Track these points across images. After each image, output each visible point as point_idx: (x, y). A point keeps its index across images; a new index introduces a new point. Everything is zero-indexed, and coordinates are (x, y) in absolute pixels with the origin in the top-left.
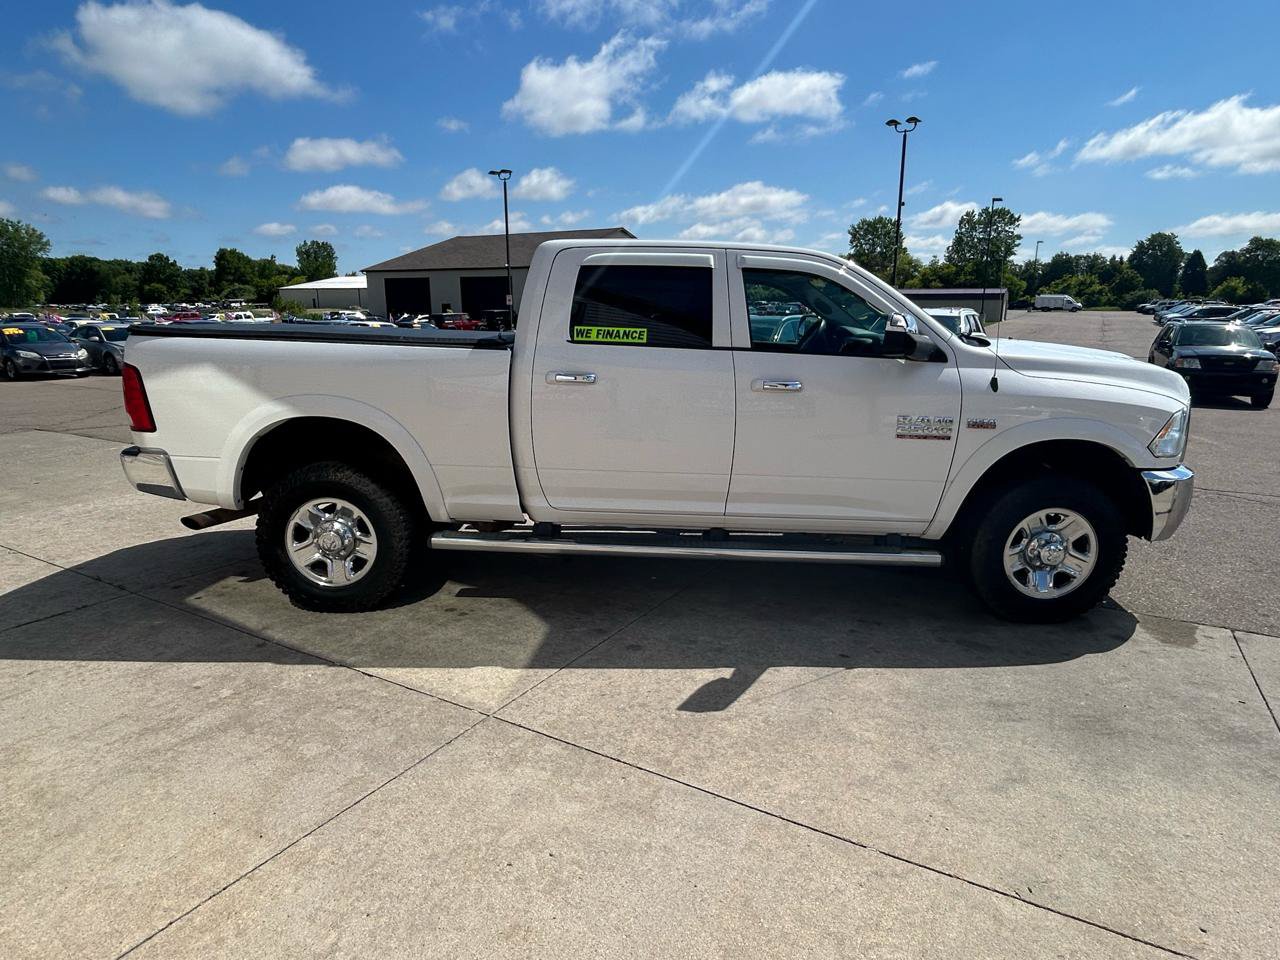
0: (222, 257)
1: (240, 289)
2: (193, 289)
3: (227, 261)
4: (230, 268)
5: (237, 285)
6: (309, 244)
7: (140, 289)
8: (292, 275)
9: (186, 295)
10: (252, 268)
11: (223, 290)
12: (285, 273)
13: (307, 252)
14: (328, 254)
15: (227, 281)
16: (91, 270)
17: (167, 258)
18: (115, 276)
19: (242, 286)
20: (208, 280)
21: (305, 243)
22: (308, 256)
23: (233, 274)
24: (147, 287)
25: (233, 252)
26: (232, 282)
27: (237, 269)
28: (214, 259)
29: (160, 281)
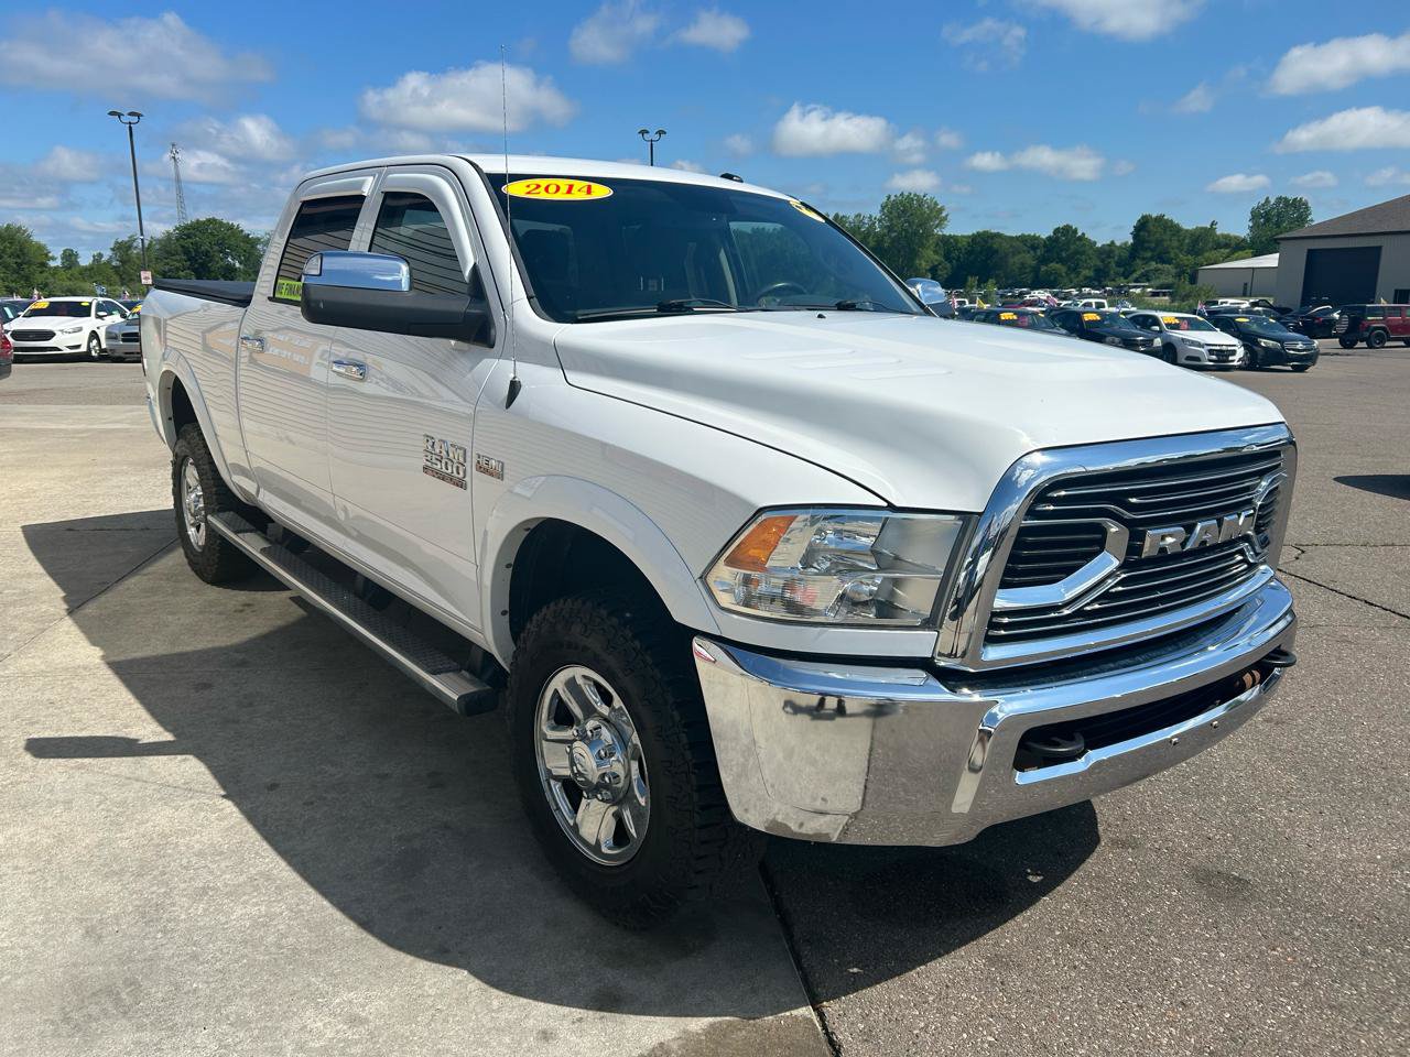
0: (1143, 226)
1: (1157, 270)
2: (1097, 271)
3: (1149, 232)
4: (1149, 242)
5: (1153, 265)
6: (1272, 201)
7: (1036, 270)
8: (1235, 247)
9: (1086, 278)
10: (1181, 242)
11: (1134, 271)
12: (1226, 246)
13: (1267, 217)
14: (1300, 216)
15: (1144, 259)
16: (991, 247)
17: (1075, 231)
18: (1014, 254)
19: (1160, 266)
20: (1116, 258)
21: (1267, 200)
22: (1268, 220)
23: (1152, 250)
24: (1043, 268)
25: (1160, 219)
26: (1147, 261)
27: (1159, 242)
28: (1132, 229)
29: (1061, 261)
